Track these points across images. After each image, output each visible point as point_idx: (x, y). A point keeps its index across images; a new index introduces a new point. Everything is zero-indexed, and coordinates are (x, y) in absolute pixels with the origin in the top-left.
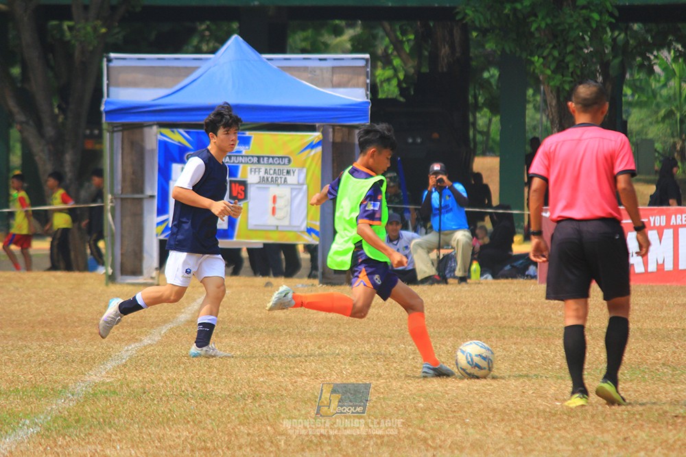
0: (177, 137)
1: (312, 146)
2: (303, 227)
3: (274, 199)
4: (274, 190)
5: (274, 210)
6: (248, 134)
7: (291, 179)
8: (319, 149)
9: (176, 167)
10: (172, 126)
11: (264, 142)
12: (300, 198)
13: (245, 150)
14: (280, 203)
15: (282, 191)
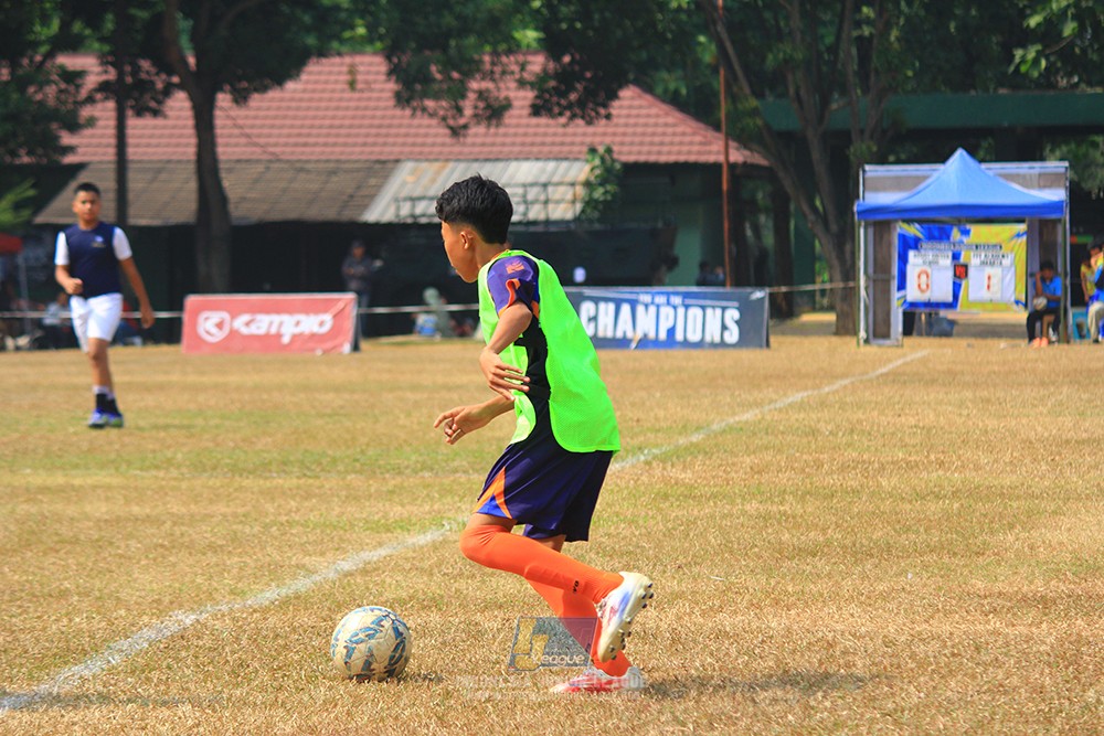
0: (913, 230)
1: (1019, 235)
2: (1013, 299)
3: (989, 278)
4: (989, 270)
5: (989, 287)
6: (968, 227)
7: (1006, 262)
8: (1025, 238)
9: (911, 254)
10: (909, 221)
11: (980, 233)
12: (1010, 276)
13: (965, 240)
14: (993, 281)
15: (995, 272)
